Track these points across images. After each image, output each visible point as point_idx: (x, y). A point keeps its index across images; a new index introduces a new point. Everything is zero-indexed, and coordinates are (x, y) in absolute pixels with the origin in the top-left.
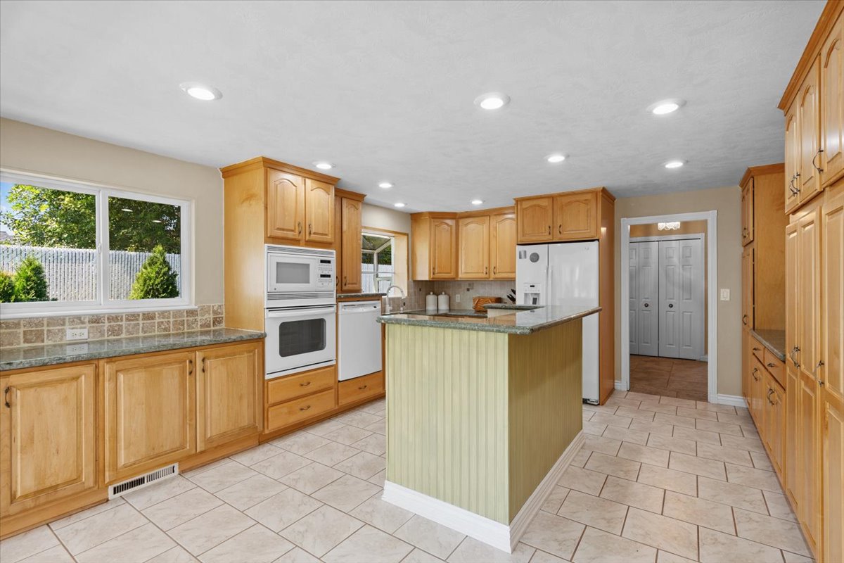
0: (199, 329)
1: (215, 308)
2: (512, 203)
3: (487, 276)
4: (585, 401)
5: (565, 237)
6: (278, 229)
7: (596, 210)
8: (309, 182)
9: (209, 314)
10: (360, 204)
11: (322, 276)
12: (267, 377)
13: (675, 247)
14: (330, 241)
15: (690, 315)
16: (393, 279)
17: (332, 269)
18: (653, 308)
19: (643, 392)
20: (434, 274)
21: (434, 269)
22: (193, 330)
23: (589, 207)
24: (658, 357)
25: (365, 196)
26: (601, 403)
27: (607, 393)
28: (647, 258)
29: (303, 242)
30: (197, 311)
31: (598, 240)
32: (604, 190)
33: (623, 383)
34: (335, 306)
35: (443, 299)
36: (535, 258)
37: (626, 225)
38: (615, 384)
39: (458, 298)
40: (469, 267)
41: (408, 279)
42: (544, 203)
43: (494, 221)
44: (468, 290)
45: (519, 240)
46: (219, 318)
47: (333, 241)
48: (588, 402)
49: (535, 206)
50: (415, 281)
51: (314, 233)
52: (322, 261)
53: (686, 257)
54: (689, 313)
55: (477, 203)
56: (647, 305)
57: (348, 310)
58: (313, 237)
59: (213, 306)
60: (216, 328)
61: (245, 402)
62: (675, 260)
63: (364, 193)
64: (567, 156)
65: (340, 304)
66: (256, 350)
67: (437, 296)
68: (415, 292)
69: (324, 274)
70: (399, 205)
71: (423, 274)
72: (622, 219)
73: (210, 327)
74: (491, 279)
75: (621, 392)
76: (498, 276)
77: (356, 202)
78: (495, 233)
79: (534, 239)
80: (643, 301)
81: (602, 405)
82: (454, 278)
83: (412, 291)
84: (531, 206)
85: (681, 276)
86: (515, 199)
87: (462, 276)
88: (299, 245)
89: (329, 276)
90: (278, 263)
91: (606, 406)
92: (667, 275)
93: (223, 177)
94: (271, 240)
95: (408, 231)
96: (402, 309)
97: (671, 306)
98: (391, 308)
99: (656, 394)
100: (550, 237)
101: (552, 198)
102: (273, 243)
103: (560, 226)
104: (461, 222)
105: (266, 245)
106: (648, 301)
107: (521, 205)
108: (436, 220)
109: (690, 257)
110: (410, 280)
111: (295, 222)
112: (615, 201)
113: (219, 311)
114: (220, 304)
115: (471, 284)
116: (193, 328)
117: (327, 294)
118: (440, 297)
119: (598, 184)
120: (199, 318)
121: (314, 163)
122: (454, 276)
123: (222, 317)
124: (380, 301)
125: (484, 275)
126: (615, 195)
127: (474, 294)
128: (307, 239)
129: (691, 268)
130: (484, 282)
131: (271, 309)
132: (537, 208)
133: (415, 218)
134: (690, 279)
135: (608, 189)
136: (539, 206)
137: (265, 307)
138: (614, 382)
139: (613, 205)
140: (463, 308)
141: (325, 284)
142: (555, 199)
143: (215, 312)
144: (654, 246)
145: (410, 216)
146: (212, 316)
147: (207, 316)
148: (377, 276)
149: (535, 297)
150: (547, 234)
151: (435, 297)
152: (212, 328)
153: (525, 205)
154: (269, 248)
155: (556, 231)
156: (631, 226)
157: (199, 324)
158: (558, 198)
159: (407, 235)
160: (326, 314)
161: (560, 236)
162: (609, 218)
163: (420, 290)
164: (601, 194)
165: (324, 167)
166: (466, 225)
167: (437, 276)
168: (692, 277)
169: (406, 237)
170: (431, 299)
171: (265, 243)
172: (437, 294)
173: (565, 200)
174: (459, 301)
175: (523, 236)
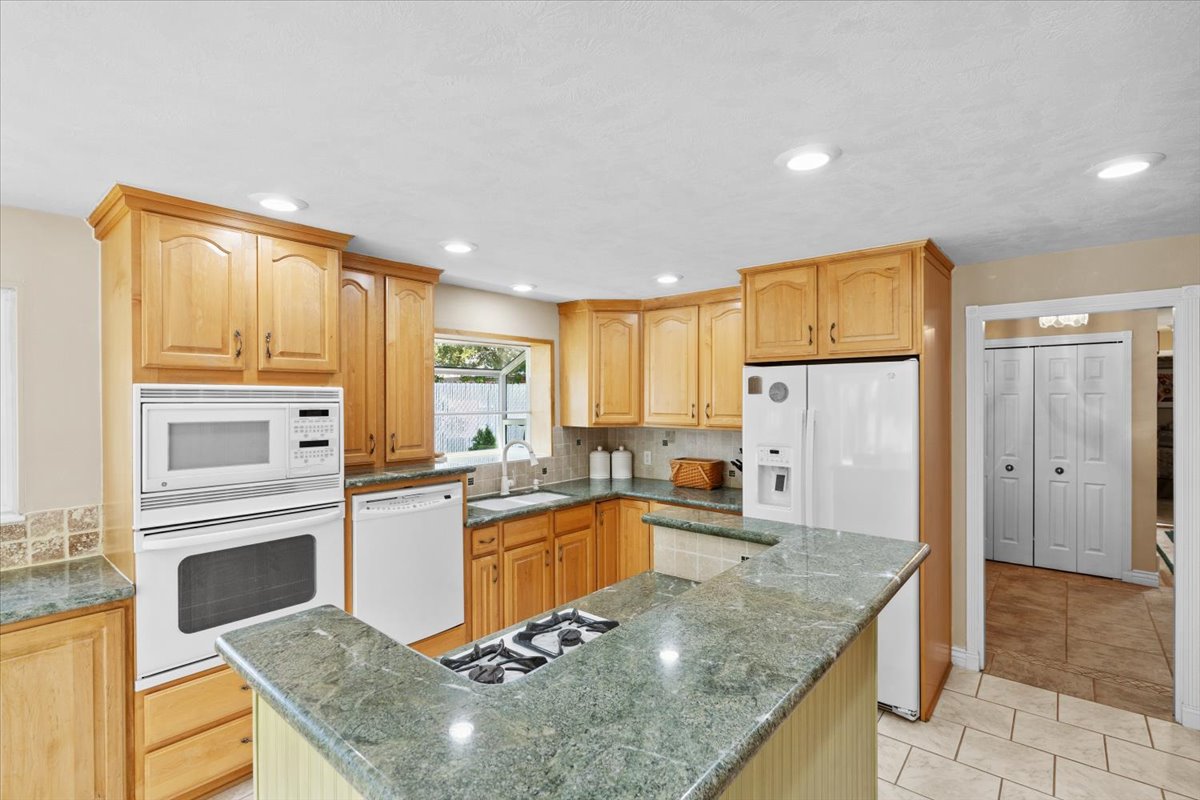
0: (30, 564)
1: (76, 516)
2: (735, 280)
3: (695, 421)
4: (885, 709)
5: (843, 349)
6: (173, 348)
7: (913, 289)
8: (266, 243)
9: (60, 529)
10: (430, 289)
11: (303, 444)
12: (140, 686)
13: (1068, 361)
14: (326, 367)
15: (1101, 491)
16: (528, 423)
17: (333, 428)
18: (1023, 472)
19: (1015, 678)
20: (597, 415)
21: (598, 406)
22: (12, 568)
23: (896, 284)
24: (1034, 567)
25: (442, 271)
26: (924, 716)
27: (936, 678)
28: (1010, 378)
29: (251, 373)
30: (23, 526)
31: (917, 357)
32: (930, 247)
33: (970, 652)
34: (342, 506)
35: (620, 459)
36: (780, 392)
37: (975, 319)
38: (953, 653)
39: (647, 458)
40: (662, 405)
41: (553, 424)
42: (800, 277)
43: (707, 313)
44: (665, 443)
45: (748, 356)
46: (87, 536)
47: (335, 367)
48: (894, 710)
49: (781, 284)
50: (567, 428)
51: (282, 354)
52: (303, 413)
53: (1092, 377)
54: (1099, 487)
55: (667, 283)
56: (1010, 468)
57: (377, 511)
58: (278, 362)
59: (70, 513)
60: (77, 558)
61: (67, 754)
62: (1069, 383)
63: (438, 266)
64: (837, 154)
65: (356, 500)
66: (105, 630)
67: (611, 453)
68: (567, 447)
69: (309, 439)
70: (522, 288)
71: (580, 416)
72: (968, 308)
73: (61, 556)
74: (702, 427)
75: (966, 672)
76: (714, 421)
77: (420, 284)
78: (708, 338)
79: (781, 353)
80: (1003, 460)
81: (927, 720)
82: (635, 424)
83: (561, 445)
84: (774, 286)
85: (1081, 416)
86: (740, 271)
87: (649, 420)
88: (240, 381)
89: (325, 443)
90: (171, 426)
91: (935, 726)
92: (1051, 412)
93: (97, 237)
94: (155, 374)
95: (553, 336)
96: (536, 481)
97: (1060, 471)
98: (512, 482)
99: (1047, 684)
100: (812, 349)
101: (816, 266)
102: (159, 382)
103: (833, 327)
104: (649, 316)
105: (137, 387)
106: (1012, 461)
107: (752, 283)
108: (600, 315)
109: (1100, 377)
110: (558, 425)
111: (224, 332)
112: (953, 271)
113: (87, 520)
114: (88, 506)
115: (669, 435)
116: (14, 564)
117: (321, 481)
118: (615, 455)
119: (917, 236)
120: (29, 541)
121: (253, 196)
122: (636, 420)
123: (97, 534)
124: (461, 483)
125: (689, 420)
126: (952, 257)
127: (675, 451)
128: (261, 367)
129: (1101, 399)
130: (692, 431)
131: (150, 531)
132: (784, 288)
133: (565, 309)
134: (1101, 422)
135: (938, 244)
136: (790, 285)
137: (137, 526)
138: (950, 649)
139: (949, 278)
140: (655, 477)
141: (311, 461)
142: (821, 269)
143: (73, 524)
144: (1025, 355)
145: (557, 309)
146: (67, 534)
147: (52, 534)
148: (505, 417)
149: (781, 474)
150: (806, 341)
151: (607, 455)
152: (68, 558)
153: (762, 282)
154: (144, 393)
155: (825, 334)
156: (987, 322)
157: (30, 552)
158: (830, 267)
159: (551, 343)
160: (316, 525)
161: (831, 347)
162: (941, 304)
163: (579, 443)
164: (923, 254)
165: (279, 206)
166: (658, 322)
167: (604, 419)
168: (1105, 418)
169: (548, 347)
170: (598, 458)
171: (135, 381)
172: (609, 449)
173: (843, 270)
174: (649, 463)
175: (757, 347)
